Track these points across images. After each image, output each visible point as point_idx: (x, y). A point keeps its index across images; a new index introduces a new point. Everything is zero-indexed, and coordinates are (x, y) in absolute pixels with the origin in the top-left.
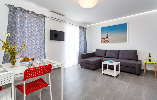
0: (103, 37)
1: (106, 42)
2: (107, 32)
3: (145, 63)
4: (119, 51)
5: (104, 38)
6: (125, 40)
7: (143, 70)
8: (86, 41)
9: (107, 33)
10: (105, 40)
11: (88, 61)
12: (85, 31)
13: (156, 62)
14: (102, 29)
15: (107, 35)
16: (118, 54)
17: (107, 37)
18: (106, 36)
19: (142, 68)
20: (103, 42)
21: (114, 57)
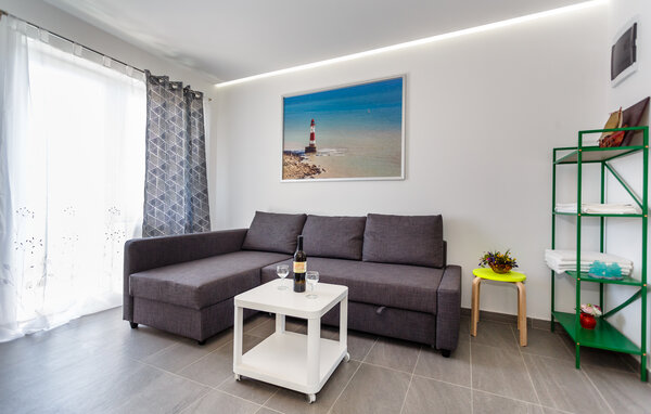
0: (292, 150)
1: (308, 174)
2: (312, 124)
3: (476, 281)
4: (363, 220)
5: (297, 155)
6: (390, 164)
7: (469, 313)
8: (204, 165)
9: (313, 129)
10: (300, 163)
11: (167, 284)
12: (201, 111)
13: (523, 277)
14: (289, 103)
15: (312, 137)
16: (358, 234)
17: (311, 150)
18: (307, 143)
19: (466, 304)
20: (290, 176)
21: (337, 252)
